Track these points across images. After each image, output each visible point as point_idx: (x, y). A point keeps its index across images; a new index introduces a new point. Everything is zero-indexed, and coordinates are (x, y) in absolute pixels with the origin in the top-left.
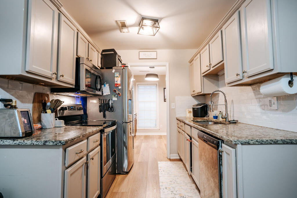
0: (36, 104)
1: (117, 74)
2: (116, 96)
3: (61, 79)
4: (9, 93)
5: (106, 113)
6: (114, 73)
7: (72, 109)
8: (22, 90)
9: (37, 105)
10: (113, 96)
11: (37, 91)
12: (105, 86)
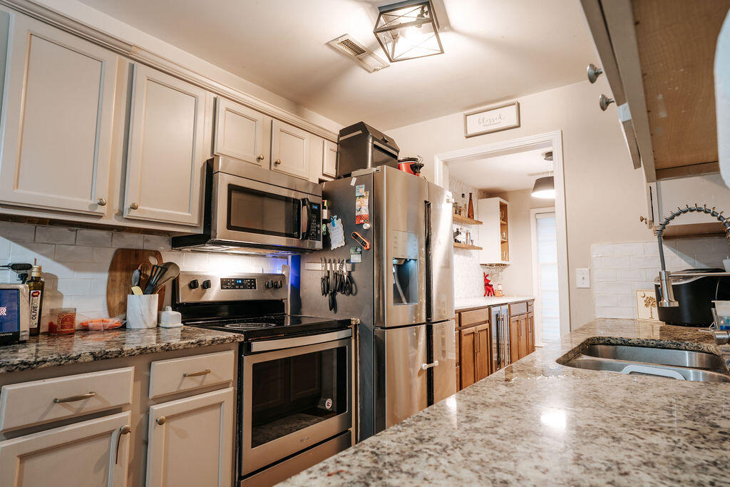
0: (118, 274)
1: (361, 190)
2: (359, 250)
3: (134, 214)
4: (38, 252)
5: (337, 297)
6: (354, 188)
7: (239, 284)
8: (75, 245)
9: (121, 276)
10: (352, 251)
11: (123, 246)
12: (334, 225)
